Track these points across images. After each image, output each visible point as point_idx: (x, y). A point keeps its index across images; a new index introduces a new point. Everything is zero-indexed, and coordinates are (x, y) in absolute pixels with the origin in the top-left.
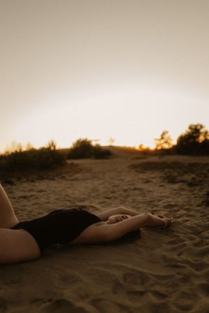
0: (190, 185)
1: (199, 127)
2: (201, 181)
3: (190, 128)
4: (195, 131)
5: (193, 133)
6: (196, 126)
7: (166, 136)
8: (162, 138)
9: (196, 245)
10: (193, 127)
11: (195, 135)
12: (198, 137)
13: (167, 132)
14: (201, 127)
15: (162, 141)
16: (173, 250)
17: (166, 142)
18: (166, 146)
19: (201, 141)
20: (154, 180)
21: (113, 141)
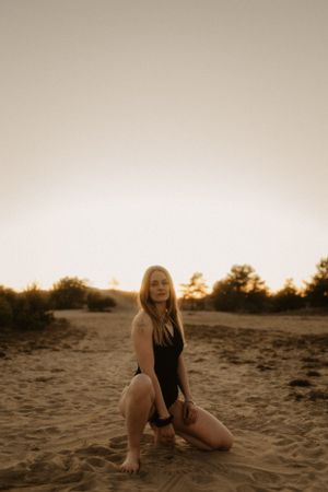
0: (261, 368)
1: (246, 270)
2: (272, 363)
3: (234, 271)
4: (242, 275)
5: (237, 278)
6: (243, 268)
7: (198, 281)
8: (193, 284)
9: (306, 446)
10: (238, 270)
11: (241, 282)
12: (244, 284)
13: (201, 275)
14: (250, 270)
15: (193, 288)
16: (286, 451)
17: (198, 290)
18: (198, 296)
19: (248, 291)
20: (206, 357)
21: (116, 283)
